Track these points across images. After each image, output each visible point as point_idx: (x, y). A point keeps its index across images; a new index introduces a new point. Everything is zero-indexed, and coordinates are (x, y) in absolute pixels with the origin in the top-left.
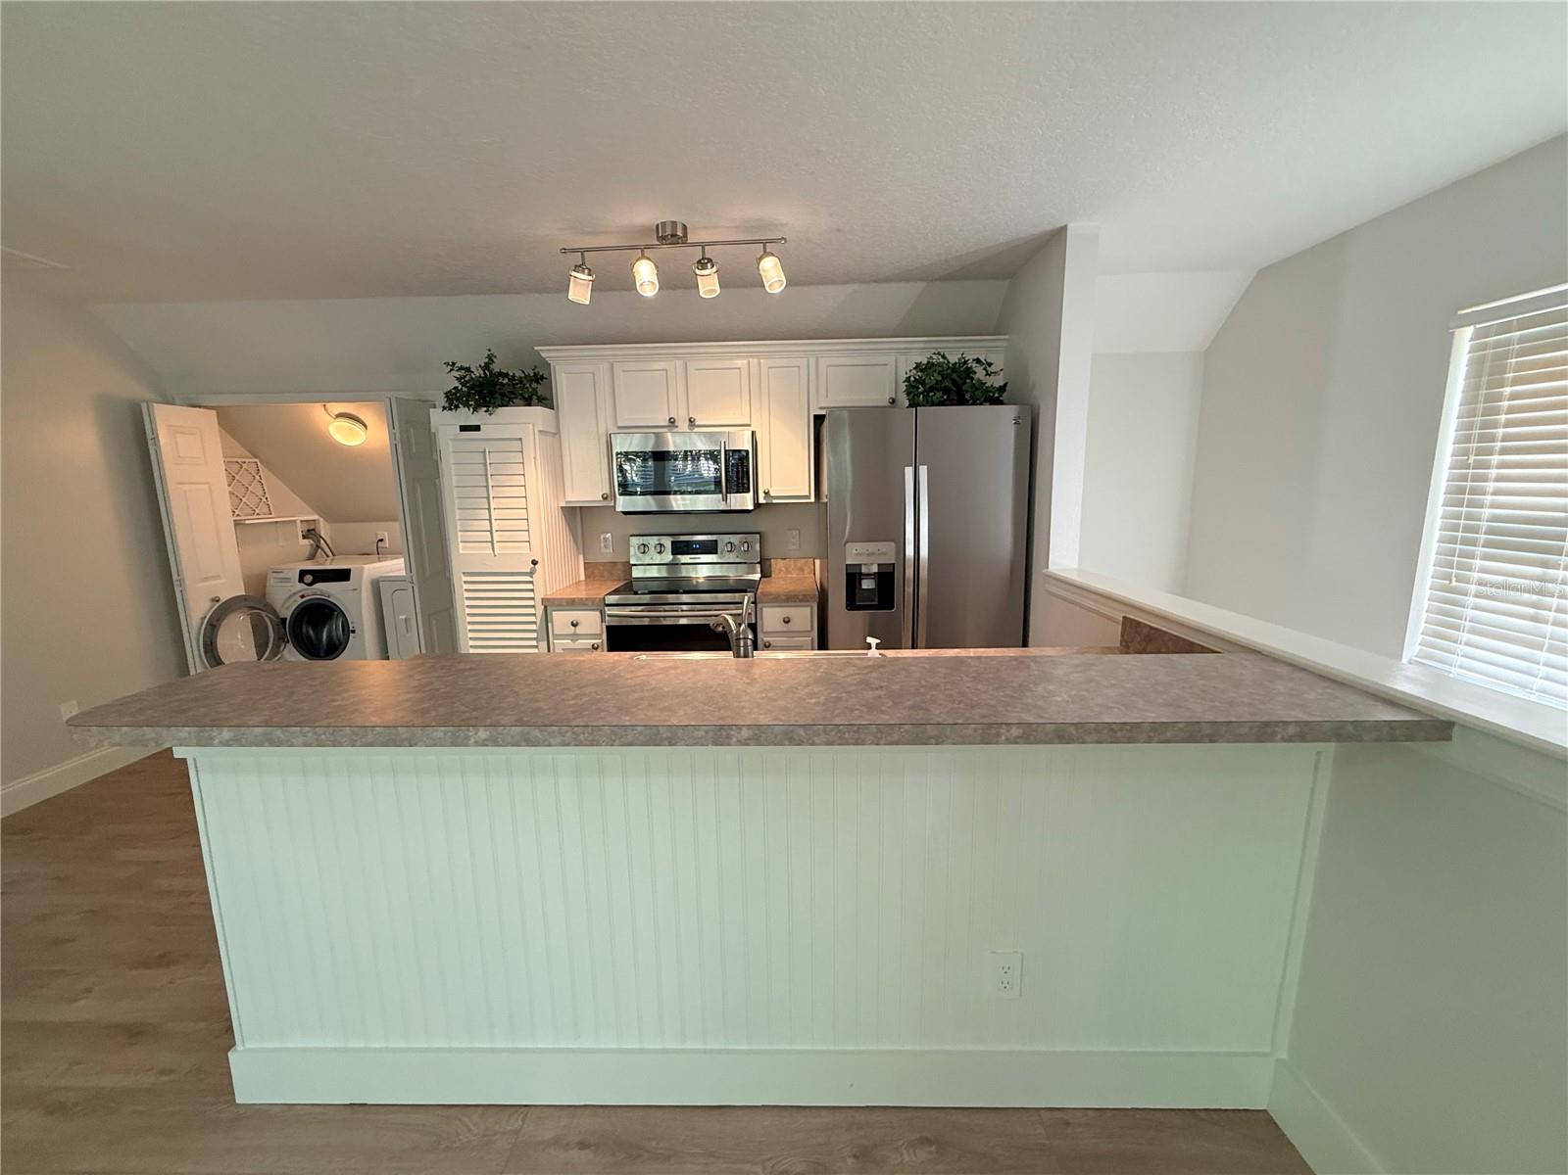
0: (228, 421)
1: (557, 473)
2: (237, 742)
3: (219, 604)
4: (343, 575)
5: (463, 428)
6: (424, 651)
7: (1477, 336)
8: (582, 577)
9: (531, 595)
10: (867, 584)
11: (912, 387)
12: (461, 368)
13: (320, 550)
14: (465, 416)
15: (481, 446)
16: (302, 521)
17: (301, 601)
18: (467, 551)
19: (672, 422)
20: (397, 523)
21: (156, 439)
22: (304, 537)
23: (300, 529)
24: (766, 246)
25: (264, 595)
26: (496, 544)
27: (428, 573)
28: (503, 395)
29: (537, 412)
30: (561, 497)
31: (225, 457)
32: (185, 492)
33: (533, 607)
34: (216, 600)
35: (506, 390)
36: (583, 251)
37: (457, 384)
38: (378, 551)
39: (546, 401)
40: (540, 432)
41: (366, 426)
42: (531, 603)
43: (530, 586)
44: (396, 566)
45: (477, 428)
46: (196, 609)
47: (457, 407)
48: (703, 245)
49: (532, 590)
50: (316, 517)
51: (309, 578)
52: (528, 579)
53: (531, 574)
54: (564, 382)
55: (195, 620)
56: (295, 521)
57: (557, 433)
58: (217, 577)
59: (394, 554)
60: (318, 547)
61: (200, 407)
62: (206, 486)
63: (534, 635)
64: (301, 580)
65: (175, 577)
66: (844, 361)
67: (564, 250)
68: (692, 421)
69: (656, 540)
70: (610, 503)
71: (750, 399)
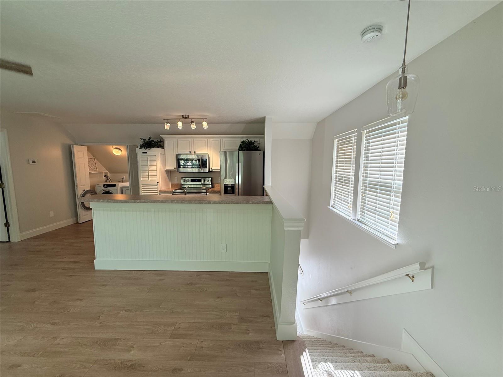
0: (89, 149)
1: (164, 164)
2: (103, 202)
3: (84, 191)
4: (114, 186)
5: (143, 153)
6: (132, 194)
7: (338, 141)
8: (170, 187)
9: (157, 190)
10: (229, 189)
11: (240, 146)
12: (143, 139)
13: (108, 180)
14: (144, 150)
15: (146, 157)
16: (104, 173)
17: (103, 192)
18: (142, 180)
19: (190, 152)
20: (127, 174)
21: (74, 153)
22: (104, 177)
23: (103, 175)
24: (204, 119)
25: (95, 190)
26: (149, 178)
27: (134, 185)
28: (152, 146)
29: (160, 150)
30: (165, 168)
31: (88, 157)
32: (79, 165)
33: (157, 193)
34: (84, 190)
35: (153, 145)
36: (168, 119)
37: (142, 143)
38: (123, 181)
39: (162, 147)
40: (160, 154)
41: (121, 151)
42: (157, 192)
43: (157, 188)
44: (127, 184)
45: (146, 153)
46: (80, 192)
47: (142, 148)
48: (192, 119)
49: (157, 189)
50: (108, 172)
51: (106, 186)
52: (156, 186)
53: (157, 185)
54: (166, 143)
55: (79, 195)
56: (102, 173)
57: (165, 154)
58: (84, 185)
59: (126, 181)
60: (108, 179)
61: (83, 146)
62: (83, 164)
64: (104, 187)
65: (75, 184)
66: (228, 140)
67: (164, 119)
68: (195, 152)
69: (187, 179)
70: (176, 170)
71: (208, 148)
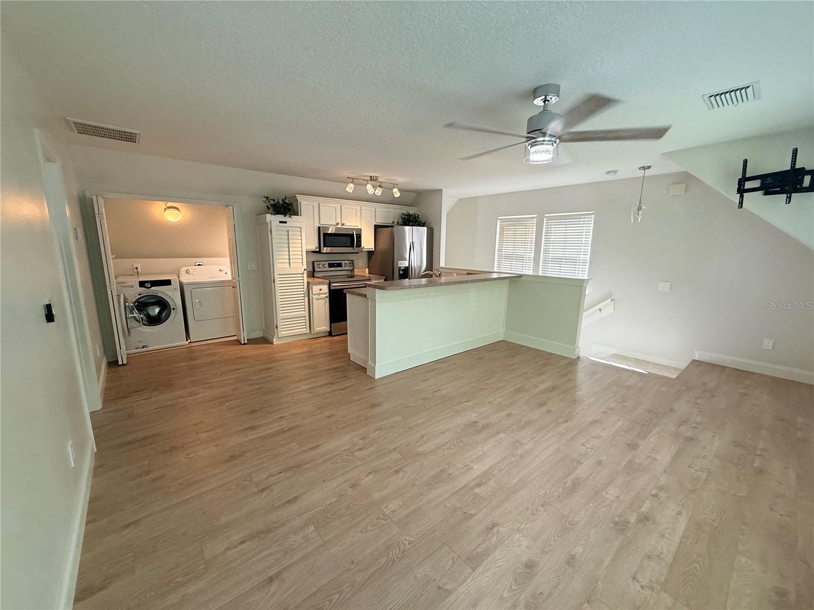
4: (167, 282)
5: (280, 222)
7: (502, 222)
9: (302, 281)
10: (401, 272)
12: (270, 199)
14: (281, 218)
15: (287, 228)
17: (139, 296)
18: (279, 266)
19: (338, 224)
24: (394, 185)
36: (353, 179)
41: (181, 214)
42: (302, 284)
45: (286, 222)
47: (275, 214)
48: (381, 183)
51: (148, 285)
52: (302, 276)
54: (303, 208)
63: (303, 295)
64: (141, 286)
66: (382, 210)
67: (348, 178)
68: (344, 224)
69: (323, 263)
70: (318, 250)
71: (358, 219)
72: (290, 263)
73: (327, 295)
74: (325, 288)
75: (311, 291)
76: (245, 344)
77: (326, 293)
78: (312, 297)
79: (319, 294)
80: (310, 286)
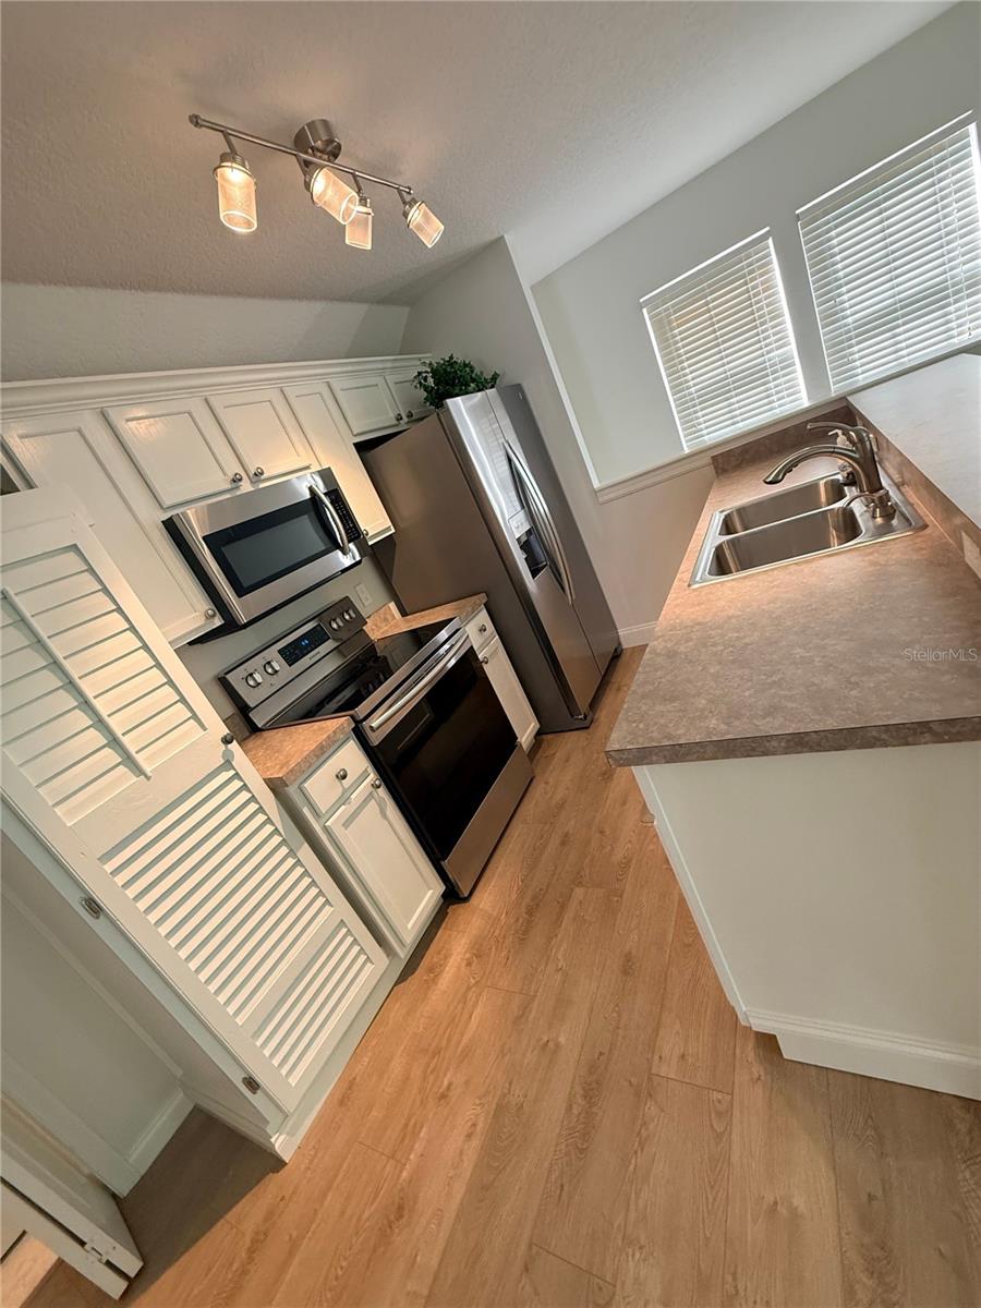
19: (237, 481)
26: (138, 758)
66: (348, 384)
68: (259, 474)
69: (259, 661)
70: (218, 622)
71: (296, 436)
72: (128, 760)
73: (372, 776)
74: (351, 757)
75: (306, 811)
76: (134, 1284)
77: (365, 775)
78: (326, 829)
79: (344, 800)
80: (292, 791)
